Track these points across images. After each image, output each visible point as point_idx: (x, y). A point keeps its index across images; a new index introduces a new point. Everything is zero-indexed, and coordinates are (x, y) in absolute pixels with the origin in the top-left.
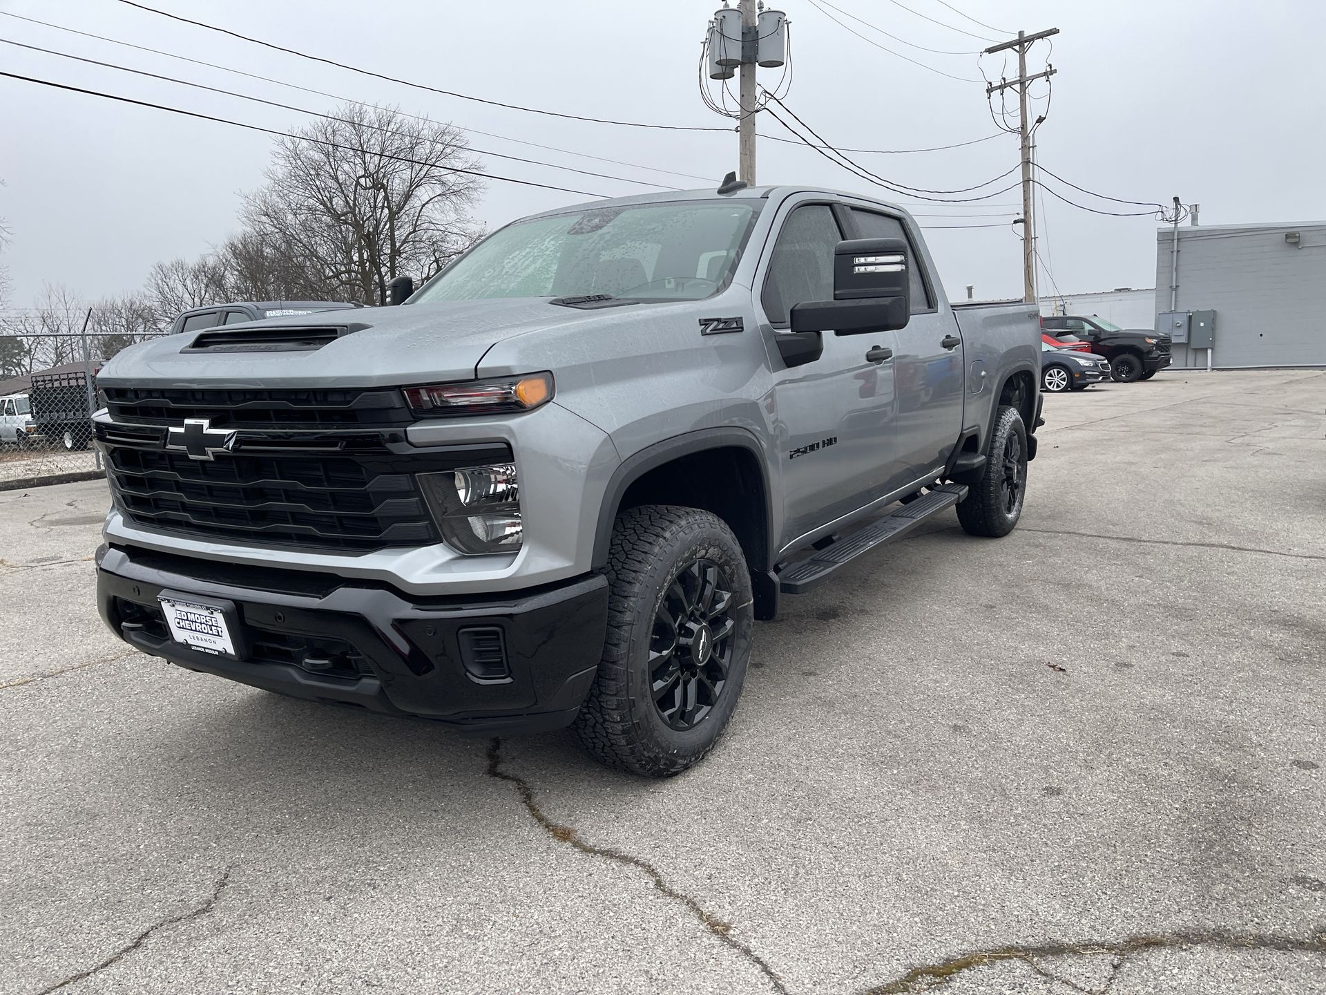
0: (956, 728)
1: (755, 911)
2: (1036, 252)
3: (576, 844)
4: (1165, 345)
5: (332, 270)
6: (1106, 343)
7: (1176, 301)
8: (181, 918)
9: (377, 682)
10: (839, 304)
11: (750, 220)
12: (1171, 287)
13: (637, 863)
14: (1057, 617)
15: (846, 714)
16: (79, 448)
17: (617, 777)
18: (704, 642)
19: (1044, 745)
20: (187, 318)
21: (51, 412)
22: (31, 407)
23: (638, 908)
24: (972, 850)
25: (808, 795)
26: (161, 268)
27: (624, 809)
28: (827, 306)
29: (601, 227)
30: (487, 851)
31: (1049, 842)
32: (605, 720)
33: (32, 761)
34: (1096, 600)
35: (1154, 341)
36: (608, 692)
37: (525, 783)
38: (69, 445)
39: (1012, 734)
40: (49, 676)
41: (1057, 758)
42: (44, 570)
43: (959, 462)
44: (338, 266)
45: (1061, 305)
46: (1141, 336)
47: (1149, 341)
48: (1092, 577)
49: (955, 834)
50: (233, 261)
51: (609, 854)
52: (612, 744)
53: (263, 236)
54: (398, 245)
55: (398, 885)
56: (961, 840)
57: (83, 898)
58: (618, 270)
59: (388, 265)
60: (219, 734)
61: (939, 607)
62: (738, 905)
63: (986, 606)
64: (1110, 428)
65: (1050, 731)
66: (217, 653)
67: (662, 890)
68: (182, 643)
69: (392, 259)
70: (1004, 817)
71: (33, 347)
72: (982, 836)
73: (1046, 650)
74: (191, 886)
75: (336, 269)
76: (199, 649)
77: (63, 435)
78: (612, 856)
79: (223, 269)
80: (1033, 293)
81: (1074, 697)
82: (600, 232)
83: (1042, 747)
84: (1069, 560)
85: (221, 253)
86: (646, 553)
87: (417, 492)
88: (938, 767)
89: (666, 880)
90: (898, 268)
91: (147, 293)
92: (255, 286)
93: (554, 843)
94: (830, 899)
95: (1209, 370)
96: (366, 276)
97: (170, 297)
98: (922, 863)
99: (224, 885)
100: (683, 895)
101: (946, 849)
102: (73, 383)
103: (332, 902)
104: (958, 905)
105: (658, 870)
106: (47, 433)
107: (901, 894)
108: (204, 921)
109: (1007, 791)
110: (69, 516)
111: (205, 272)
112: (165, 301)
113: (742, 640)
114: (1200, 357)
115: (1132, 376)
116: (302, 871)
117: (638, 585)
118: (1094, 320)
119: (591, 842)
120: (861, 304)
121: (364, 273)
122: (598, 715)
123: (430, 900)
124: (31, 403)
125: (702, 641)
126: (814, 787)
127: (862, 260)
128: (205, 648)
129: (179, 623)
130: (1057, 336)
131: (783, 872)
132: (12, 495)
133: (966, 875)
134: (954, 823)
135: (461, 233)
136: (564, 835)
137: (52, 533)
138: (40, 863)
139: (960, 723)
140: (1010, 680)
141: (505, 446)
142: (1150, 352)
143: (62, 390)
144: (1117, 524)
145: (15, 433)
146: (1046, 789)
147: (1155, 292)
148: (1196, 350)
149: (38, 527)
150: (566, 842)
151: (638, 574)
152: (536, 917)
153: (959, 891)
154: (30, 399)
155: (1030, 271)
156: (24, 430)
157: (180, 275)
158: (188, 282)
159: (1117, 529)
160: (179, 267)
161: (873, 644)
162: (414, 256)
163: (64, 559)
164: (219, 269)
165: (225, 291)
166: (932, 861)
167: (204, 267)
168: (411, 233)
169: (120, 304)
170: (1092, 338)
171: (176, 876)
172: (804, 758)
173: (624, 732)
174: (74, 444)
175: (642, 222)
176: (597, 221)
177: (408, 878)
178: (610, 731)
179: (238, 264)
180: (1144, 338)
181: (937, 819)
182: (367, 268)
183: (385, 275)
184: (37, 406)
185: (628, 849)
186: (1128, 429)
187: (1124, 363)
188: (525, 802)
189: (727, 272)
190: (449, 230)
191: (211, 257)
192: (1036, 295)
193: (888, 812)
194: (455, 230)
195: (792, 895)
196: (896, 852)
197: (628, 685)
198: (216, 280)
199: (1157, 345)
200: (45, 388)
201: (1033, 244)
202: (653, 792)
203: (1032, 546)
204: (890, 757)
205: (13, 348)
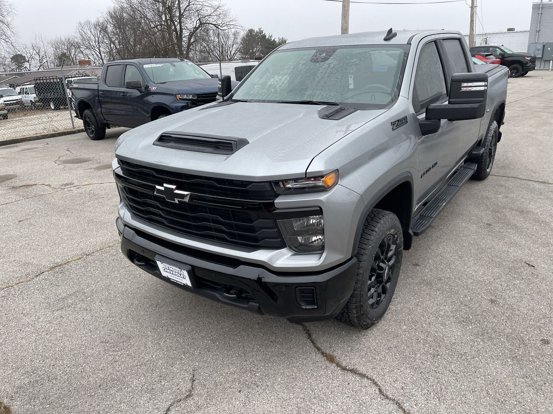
0: (492, 301)
1: (428, 410)
2: (476, 13)
3: (338, 365)
4: (533, 60)
5: (154, 25)
6: (507, 59)
7: (538, 38)
8: (181, 400)
9: (258, 305)
10: (451, 106)
11: (404, 58)
12: (536, 31)
13: (367, 377)
14: (522, 232)
15: (439, 290)
16: (57, 109)
17: (346, 325)
18: (387, 272)
19: (535, 313)
20: (108, 66)
21: (44, 93)
22: (35, 91)
23: (375, 406)
24: (517, 377)
25: (434, 340)
26: (80, 24)
27: (354, 344)
28: (446, 108)
29: (327, 59)
30: (300, 367)
31: (550, 372)
32: (349, 312)
33: (95, 305)
34: (537, 221)
35: (529, 59)
36: (352, 302)
37: (306, 327)
38: (53, 108)
39: (519, 306)
40: (88, 255)
41: (543, 321)
42: (69, 191)
43: (473, 153)
44: (157, 23)
45: (485, 38)
46: (523, 56)
47: (527, 58)
48: (532, 207)
49: (507, 367)
50: (110, 20)
51: (354, 371)
52: (350, 320)
53: (122, 8)
54: (182, 11)
55: (267, 385)
56: (510, 371)
57: (136, 387)
58: (340, 86)
59: (178, 21)
60: (168, 292)
61: (465, 224)
62: (419, 406)
63: (487, 224)
64: (515, 108)
65: (536, 304)
66: (183, 284)
67: (382, 395)
68: (166, 277)
69: (180, 19)
70: (527, 357)
71: (30, 59)
72: (520, 369)
73: (522, 253)
74: (180, 381)
75: (155, 23)
76: (174, 281)
77: (50, 104)
78: (356, 373)
79: (106, 24)
80: (473, 33)
81: (542, 283)
82: (327, 62)
83: (535, 314)
84: (519, 196)
85: (105, 16)
86: (368, 240)
87: (277, 226)
88: (489, 325)
89: (383, 388)
90: (482, 88)
91: (75, 35)
92: (121, 31)
93: (327, 363)
94: (460, 404)
95: (550, 70)
96: (169, 27)
97: (85, 37)
98: (496, 384)
99: (194, 381)
100: (393, 398)
101: (505, 376)
102: (52, 81)
103: (242, 393)
104: (518, 410)
105: (378, 383)
106: (43, 103)
107: (491, 403)
108: (190, 402)
109: (525, 341)
110: (69, 158)
111: (99, 25)
112: (83, 39)
113: (398, 264)
114: (547, 64)
115: (518, 75)
116: (224, 374)
117: (366, 255)
118: (502, 48)
119: (344, 364)
120: (463, 107)
121: (168, 25)
122: (346, 310)
123: (283, 395)
124: (35, 90)
125: (386, 271)
126: (436, 335)
127: (465, 84)
128: (177, 281)
129: (164, 269)
130: (486, 56)
131: (435, 387)
132: (41, 143)
133: (518, 392)
134: (505, 360)
135: (210, 6)
136: (331, 359)
137: (66, 168)
138: (113, 366)
139: (493, 298)
140: (510, 271)
141: (319, 209)
142: (527, 63)
143: (48, 84)
144: (536, 173)
145: (30, 102)
146: (542, 340)
147: (529, 32)
148: (545, 61)
149: (59, 165)
150: (333, 364)
151: (366, 250)
152: (331, 408)
153: (516, 401)
154: (35, 88)
155: (473, 23)
156: (33, 101)
157: (89, 27)
158: (92, 30)
159: (536, 175)
160: (88, 23)
161: (441, 247)
162: (189, 17)
163: (75, 185)
164: (105, 24)
165: (108, 34)
166: (500, 383)
167: (98, 23)
168: (188, 6)
169: (64, 40)
170: (501, 57)
171: (172, 375)
172: (427, 317)
173: (357, 317)
174: (55, 108)
175: (348, 57)
176: (324, 55)
177: (270, 381)
178: (351, 316)
179: (113, 21)
180: (525, 57)
181: (498, 357)
182: (169, 23)
183: (177, 26)
184: (38, 91)
185: (362, 369)
186: (523, 109)
187: (514, 68)
188: (309, 338)
189: (395, 89)
190: (205, 5)
191: (101, 18)
192: (474, 34)
193: (473, 352)
194: (207, 5)
195: (442, 401)
196: (483, 377)
197: (360, 299)
198: (104, 29)
199: (530, 60)
200: (40, 83)
201: (475, 10)
202: (364, 335)
203: (499, 186)
204: (466, 318)
205: (22, 60)
